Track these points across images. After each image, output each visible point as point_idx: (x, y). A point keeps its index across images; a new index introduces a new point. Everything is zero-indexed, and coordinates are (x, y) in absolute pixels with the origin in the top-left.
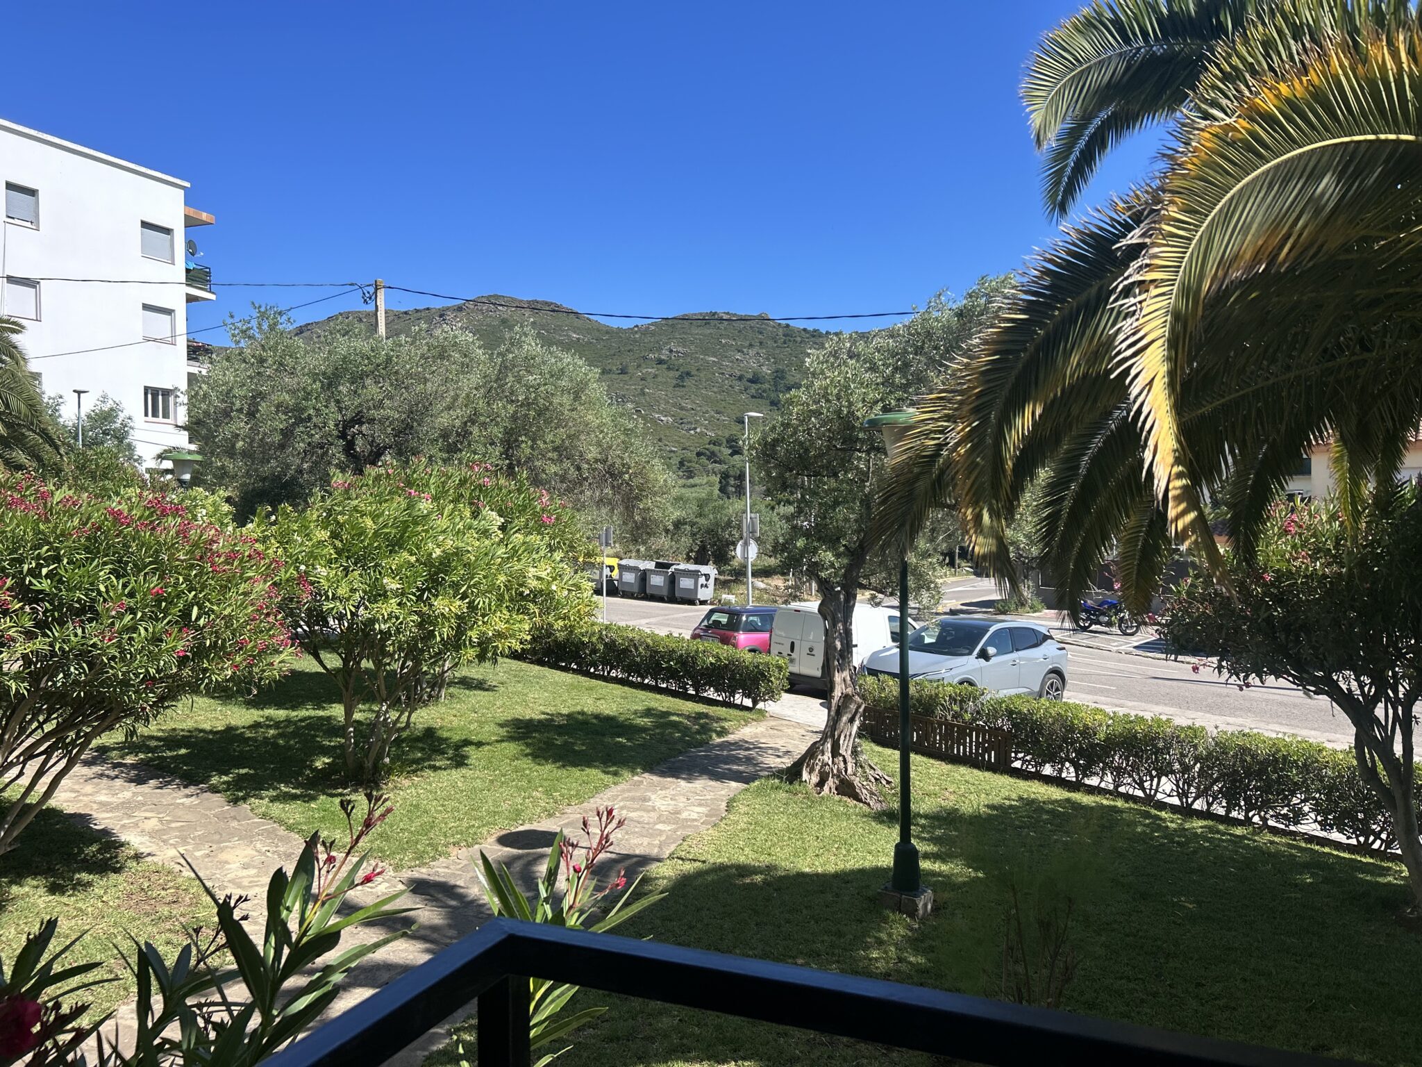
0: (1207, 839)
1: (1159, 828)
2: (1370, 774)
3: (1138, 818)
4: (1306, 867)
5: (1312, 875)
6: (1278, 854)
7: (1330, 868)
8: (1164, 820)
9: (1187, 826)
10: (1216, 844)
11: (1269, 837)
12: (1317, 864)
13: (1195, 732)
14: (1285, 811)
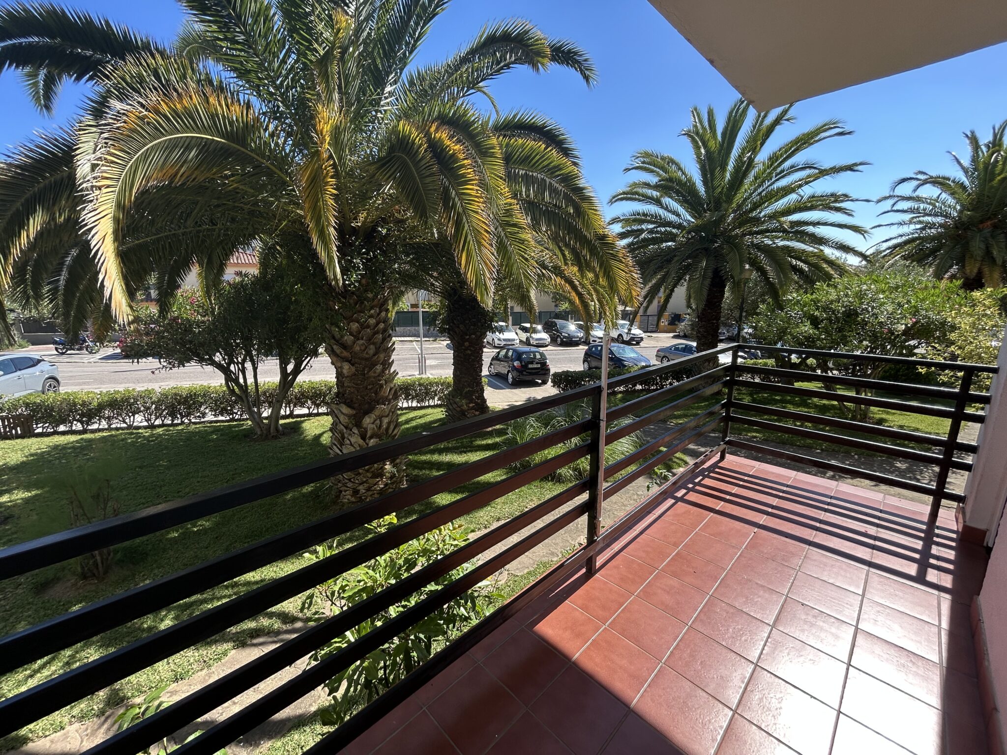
0: (165, 435)
1: (140, 437)
2: (232, 392)
3: (127, 436)
4: (212, 433)
5: (216, 435)
6: (199, 432)
7: (222, 430)
8: (142, 433)
9: (154, 432)
10: (171, 436)
11: (194, 426)
12: (216, 430)
13: (149, 392)
14: (198, 414)
